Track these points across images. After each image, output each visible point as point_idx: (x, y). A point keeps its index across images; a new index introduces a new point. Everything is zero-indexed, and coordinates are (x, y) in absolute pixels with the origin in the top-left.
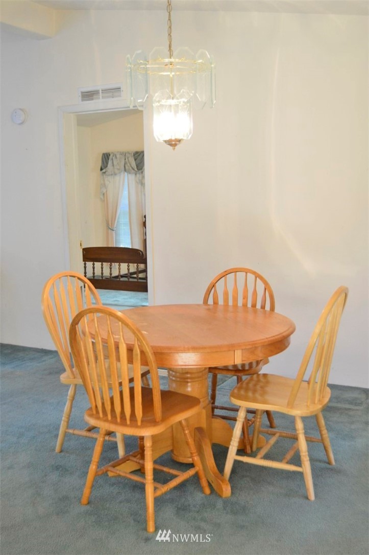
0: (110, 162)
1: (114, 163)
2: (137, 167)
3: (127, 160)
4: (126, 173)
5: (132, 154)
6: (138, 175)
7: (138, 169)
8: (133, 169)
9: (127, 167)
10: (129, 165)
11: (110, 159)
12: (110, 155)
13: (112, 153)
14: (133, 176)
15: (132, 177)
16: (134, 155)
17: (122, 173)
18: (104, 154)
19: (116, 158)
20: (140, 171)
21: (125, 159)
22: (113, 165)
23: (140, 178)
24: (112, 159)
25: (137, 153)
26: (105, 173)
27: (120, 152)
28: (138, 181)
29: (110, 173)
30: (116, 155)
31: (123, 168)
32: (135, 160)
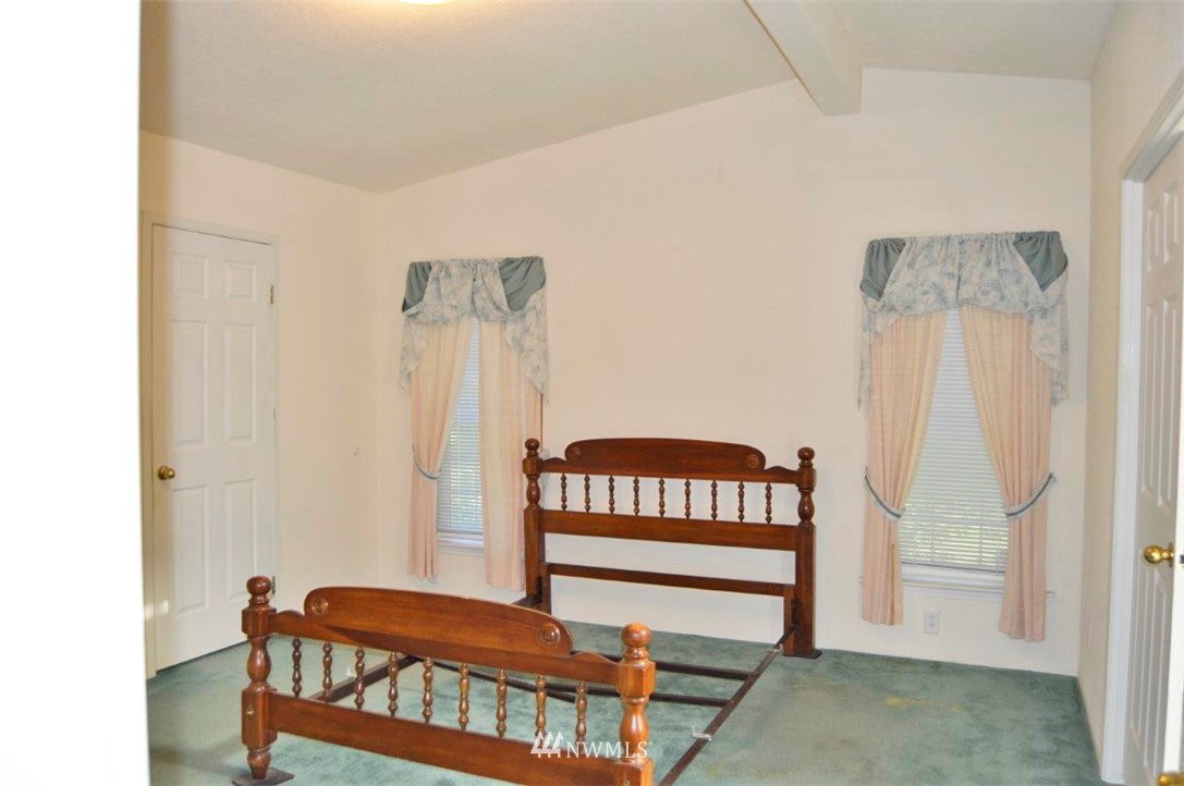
0: (430, 288)
1: (442, 290)
2: (509, 302)
3: (479, 282)
4: (475, 320)
5: (496, 266)
6: (510, 327)
7: (510, 307)
8: (498, 308)
9: (478, 302)
10: (484, 295)
11: (430, 279)
12: (430, 268)
13: (439, 262)
14: (497, 328)
15: (491, 330)
16: (500, 269)
17: (466, 317)
18: (414, 265)
19: (448, 274)
20: (518, 313)
21: (474, 280)
22: (439, 296)
23: (518, 335)
24: (437, 280)
25: (509, 261)
26: (414, 316)
27: (462, 260)
28: (509, 341)
29: (431, 318)
30: (447, 268)
31: (469, 303)
32: (504, 281)
